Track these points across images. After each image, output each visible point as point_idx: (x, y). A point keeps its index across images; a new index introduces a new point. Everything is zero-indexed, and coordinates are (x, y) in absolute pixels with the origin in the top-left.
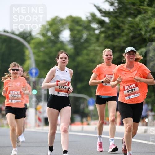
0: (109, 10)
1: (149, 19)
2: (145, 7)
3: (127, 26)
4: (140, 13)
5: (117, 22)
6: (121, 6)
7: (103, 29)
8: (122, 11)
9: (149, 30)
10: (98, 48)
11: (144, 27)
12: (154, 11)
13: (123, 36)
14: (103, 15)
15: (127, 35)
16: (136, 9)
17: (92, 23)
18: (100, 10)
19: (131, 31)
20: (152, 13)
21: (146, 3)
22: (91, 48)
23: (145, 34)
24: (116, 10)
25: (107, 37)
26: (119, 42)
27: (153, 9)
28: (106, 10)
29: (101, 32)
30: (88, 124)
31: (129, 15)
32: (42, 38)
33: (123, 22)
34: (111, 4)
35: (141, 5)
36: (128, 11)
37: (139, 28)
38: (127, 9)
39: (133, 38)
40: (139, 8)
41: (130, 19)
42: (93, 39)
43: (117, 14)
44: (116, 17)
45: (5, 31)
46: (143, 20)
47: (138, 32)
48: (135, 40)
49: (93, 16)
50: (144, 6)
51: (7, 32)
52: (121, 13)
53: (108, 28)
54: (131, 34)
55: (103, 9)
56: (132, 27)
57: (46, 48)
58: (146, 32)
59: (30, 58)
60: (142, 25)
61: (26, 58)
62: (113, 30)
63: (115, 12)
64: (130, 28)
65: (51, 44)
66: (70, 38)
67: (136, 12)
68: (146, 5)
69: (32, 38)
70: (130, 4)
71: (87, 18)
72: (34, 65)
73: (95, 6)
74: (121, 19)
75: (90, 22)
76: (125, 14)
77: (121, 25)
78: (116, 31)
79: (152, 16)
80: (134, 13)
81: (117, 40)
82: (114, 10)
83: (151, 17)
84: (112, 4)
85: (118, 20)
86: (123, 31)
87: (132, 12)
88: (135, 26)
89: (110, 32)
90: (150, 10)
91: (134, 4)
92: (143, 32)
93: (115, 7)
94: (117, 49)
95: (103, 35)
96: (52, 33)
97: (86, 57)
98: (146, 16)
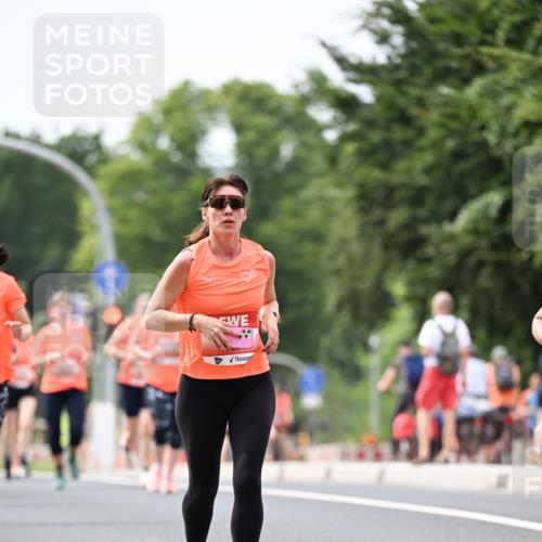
0: (374, 58)
1: (513, 89)
2: (496, 51)
3: (434, 116)
4: (479, 69)
5: (402, 102)
6: (414, 45)
7: (352, 127)
8: (418, 61)
9: (511, 128)
10: (333, 193)
11: (497, 117)
12: (528, 64)
13: (421, 150)
14: (351, 75)
15: (436, 145)
16: (467, 57)
17: (315, 104)
18: (341, 61)
19: (452, 133)
20: (521, 69)
21: (501, 35)
22: (309, 193)
23: (498, 144)
24: (398, 61)
25: (366, 155)
26: (409, 171)
27: (526, 56)
28: (361, 59)
29: (345, 138)
30: (302, 459)
31: (443, 75)
32: (136, 157)
33: (421, 102)
34: (378, 39)
35: (483, 43)
36: (440, 63)
37: (476, 124)
38: (434, 55)
39: (458, 155)
40: (478, 53)
41: (445, 90)
42: (318, 161)
43: (402, 74)
44: (398, 84)
45: (8, 134)
46: (492, 93)
47: (476, 137)
48: (464, 165)
49: (318, 79)
50: (492, 44)
51: (17, 136)
52: (414, 70)
53: (370, 124)
54: (451, 144)
55: (352, 54)
56: (455, 117)
57: (154, 192)
58: (503, 133)
59: (95, 228)
60: (487, 112)
61: (83, 228)
62: (387, 128)
63: (391, 68)
64: (445, 121)
65: (169, 180)
66: (237, 156)
67: (467, 66)
68: (502, 44)
69: (104, 159)
70: (444, 37)
71: (296, 86)
72: (109, 253)
73: (324, 44)
74: (414, 91)
75: (305, 100)
76: (428, 71)
77: (414, 111)
78: (399, 133)
79: (524, 81)
80: (459, 71)
81: (400, 165)
82: (389, 58)
83: (520, 85)
84: (383, 38)
85: (404, 93)
86: (421, 132)
87: (454, 64)
88: (464, 114)
89: (375, 137)
90: (515, 60)
91: (458, 39)
92: (491, 138)
93: (394, 47)
94: (400, 194)
95: (351, 147)
96: (173, 140)
97: (290, 223)
98: (503, 82)
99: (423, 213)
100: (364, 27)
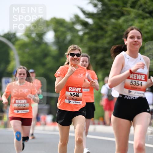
1: (132, 20)
3: (110, 28)
4: (122, 14)
5: (100, 23)
6: (105, 8)
7: (87, 31)
8: (105, 12)
12: (137, 13)
13: (106, 37)
14: (87, 16)
15: (110, 36)
16: (119, 11)
18: (84, 12)
19: (115, 33)
21: (129, 5)
25: (91, 39)
26: (103, 43)
27: (136, 11)
28: (89, 12)
29: (85, 34)
31: (112, 16)
32: (26, 39)
33: (106, 24)
35: (124, 7)
36: (111, 13)
37: (121, 30)
38: (110, 10)
39: (117, 39)
40: (122, 9)
41: (113, 20)
42: (77, 40)
43: (101, 16)
44: (100, 19)
46: (126, 21)
49: (77, 17)
50: (126, 7)
52: (104, 15)
53: (92, 30)
54: (115, 36)
56: (116, 28)
59: (14, 59)
61: (11, 59)
63: (98, 14)
64: (113, 29)
65: (35, 45)
67: (119, 14)
68: (129, 7)
69: (17, 40)
70: (112, 5)
71: (71, 19)
73: (79, 7)
74: (104, 21)
75: (74, 23)
76: (108, 15)
77: (104, 26)
78: (100, 33)
81: (100, 42)
82: (97, 11)
83: (134, 19)
84: (95, 6)
86: (106, 32)
87: (115, 13)
88: (118, 27)
89: (93, 33)
90: (133, 12)
91: (117, 6)
93: (98, 8)
94: (100, 50)
96: (37, 34)
98: (129, 18)
99: (107, 55)
100: (90, 2)
